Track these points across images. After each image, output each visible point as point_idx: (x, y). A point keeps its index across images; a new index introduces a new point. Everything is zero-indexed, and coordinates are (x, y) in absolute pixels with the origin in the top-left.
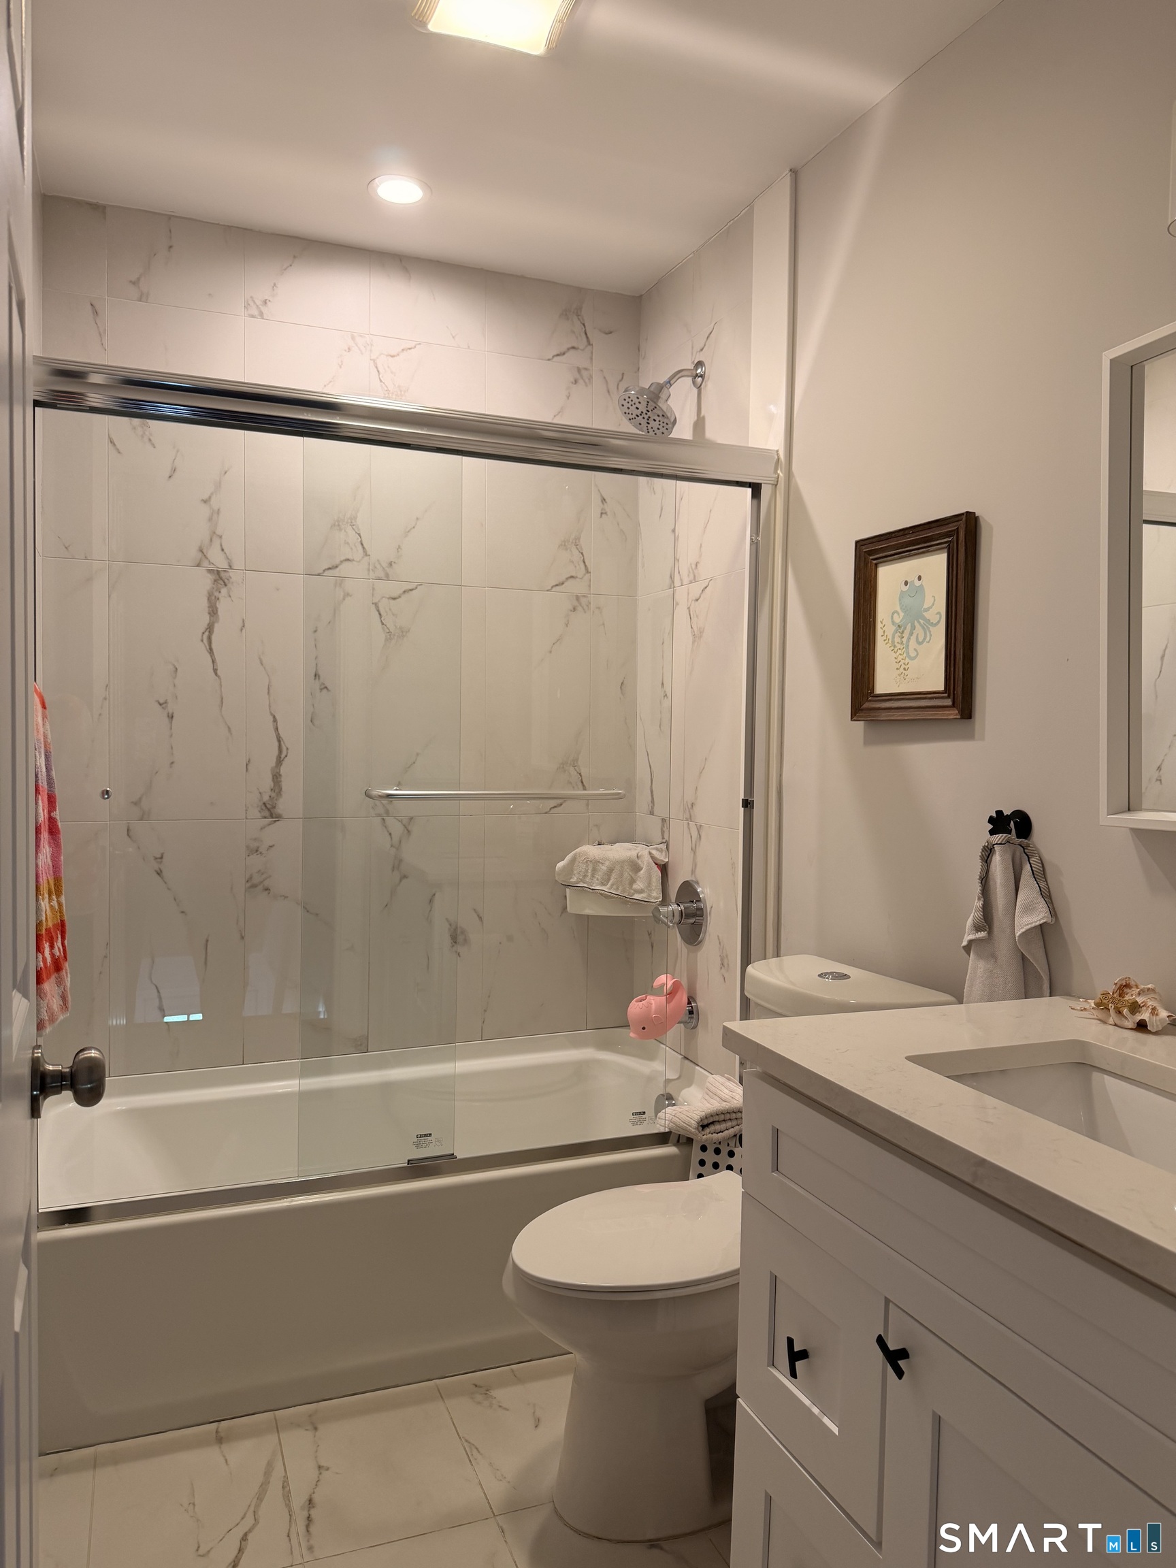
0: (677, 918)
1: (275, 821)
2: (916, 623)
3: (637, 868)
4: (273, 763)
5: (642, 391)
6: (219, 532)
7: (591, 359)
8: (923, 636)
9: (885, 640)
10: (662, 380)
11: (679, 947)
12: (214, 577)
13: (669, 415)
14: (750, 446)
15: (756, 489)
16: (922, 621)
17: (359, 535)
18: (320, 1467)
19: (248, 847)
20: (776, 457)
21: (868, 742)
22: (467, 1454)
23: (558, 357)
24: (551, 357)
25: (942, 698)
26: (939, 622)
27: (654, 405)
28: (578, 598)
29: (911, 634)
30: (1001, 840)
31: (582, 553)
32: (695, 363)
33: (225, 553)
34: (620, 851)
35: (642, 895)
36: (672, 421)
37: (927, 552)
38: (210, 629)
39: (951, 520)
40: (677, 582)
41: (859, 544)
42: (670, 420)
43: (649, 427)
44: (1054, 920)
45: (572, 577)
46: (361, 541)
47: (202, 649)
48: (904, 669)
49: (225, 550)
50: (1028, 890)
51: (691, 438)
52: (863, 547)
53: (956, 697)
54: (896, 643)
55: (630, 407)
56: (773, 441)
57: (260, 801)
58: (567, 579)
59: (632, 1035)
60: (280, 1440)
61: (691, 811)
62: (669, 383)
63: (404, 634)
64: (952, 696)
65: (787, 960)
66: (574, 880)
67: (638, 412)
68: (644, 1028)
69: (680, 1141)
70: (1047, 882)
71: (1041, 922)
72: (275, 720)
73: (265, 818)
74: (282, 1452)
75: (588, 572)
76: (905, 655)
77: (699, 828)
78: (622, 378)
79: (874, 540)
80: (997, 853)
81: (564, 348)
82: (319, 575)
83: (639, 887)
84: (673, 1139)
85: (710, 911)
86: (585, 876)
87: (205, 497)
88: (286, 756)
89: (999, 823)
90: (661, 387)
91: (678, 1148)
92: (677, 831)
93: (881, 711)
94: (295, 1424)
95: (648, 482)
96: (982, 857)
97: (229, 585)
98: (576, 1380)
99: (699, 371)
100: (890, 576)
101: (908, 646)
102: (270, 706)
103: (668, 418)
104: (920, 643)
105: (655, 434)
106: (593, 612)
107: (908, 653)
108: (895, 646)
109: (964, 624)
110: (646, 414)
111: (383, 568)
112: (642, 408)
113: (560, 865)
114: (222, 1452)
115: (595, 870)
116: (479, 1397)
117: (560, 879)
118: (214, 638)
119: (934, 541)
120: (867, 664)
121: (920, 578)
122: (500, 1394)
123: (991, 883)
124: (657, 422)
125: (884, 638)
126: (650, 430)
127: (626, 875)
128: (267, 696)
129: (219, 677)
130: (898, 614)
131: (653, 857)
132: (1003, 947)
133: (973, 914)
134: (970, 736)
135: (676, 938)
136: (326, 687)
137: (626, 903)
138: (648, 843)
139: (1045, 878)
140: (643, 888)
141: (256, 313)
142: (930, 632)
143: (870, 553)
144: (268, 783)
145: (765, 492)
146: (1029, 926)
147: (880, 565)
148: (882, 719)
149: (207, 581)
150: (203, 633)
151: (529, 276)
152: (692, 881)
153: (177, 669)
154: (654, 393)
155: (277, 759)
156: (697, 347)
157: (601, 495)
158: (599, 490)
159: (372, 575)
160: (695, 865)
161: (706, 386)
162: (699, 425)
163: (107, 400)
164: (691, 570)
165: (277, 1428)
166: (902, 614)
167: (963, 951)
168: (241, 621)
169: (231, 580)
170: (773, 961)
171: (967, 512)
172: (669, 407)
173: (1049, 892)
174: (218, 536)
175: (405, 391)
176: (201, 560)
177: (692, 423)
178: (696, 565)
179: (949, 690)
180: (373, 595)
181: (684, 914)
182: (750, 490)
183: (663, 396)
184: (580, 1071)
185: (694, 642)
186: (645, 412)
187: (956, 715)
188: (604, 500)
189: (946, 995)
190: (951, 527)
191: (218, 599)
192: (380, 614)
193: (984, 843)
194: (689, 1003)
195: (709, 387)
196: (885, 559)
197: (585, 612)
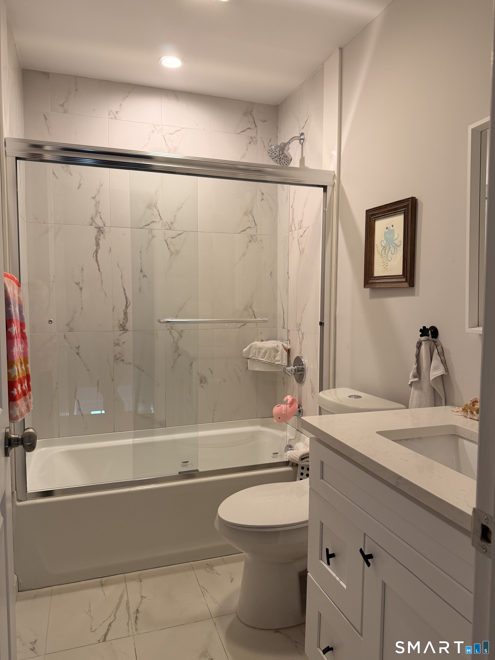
0: (293, 372)
1: (125, 332)
2: (391, 246)
3: (277, 351)
4: (124, 307)
5: (277, 147)
6: (99, 211)
7: (257, 133)
8: (394, 251)
9: (378, 253)
10: (286, 141)
11: (295, 384)
12: (98, 230)
13: (289, 156)
14: (323, 169)
15: (325, 188)
16: (393, 245)
17: (158, 211)
18: (142, 597)
19: (114, 343)
20: (334, 174)
21: (371, 297)
22: (202, 593)
23: (243, 133)
24: (239, 132)
25: (402, 278)
26: (400, 245)
27: (282, 152)
28: (252, 236)
29: (389, 250)
30: (425, 339)
31: (253, 217)
32: (300, 134)
33: (102, 220)
34: (270, 344)
35: (279, 362)
36: (290, 159)
37: (396, 214)
38: (97, 252)
39: (405, 201)
40: (293, 229)
41: (368, 211)
42: (289, 159)
43: (281, 162)
44: (447, 373)
45: (249, 227)
46: (159, 213)
47: (93, 260)
48: (386, 265)
49: (102, 219)
50: (436, 360)
51: (299, 167)
52: (369, 213)
53: (407, 278)
54: (383, 254)
55: (272, 153)
56: (332, 167)
57: (119, 323)
58: (247, 228)
59: (275, 421)
60: (126, 586)
61: (299, 327)
62: (289, 143)
63: (178, 253)
64: (405, 277)
65: (338, 390)
66: (251, 356)
67: (276, 156)
68: (279, 418)
69: (293, 465)
70: (444, 357)
71: (441, 374)
72: (124, 290)
73: (121, 331)
74: (127, 590)
75: (256, 225)
76: (386, 259)
77: (303, 334)
78: (270, 141)
79: (373, 210)
80: (423, 344)
81: (245, 128)
82: (141, 228)
83: (278, 359)
84: (290, 464)
85: (307, 369)
86: (255, 355)
87: (93, 196)
88: (129, 305)
89: (424, 332)
90: (285, 145)
91: (292, 468)
92: (294, 336)
93: (377, 284)
94: (133, 579)
95: (282, 186)
96: (417, 346)
97: (104, 233)
98: (246, 563)
99: (302, 137)
100: (380, 225)
101: (387, 256)
102: (122, 284)
103: (288, 157)
104: (393, 254)
105: (283, 165)
106: (259, 242)
107: (388, 259)
108: (382, 256)
109: (410, 246)
110: (279, 156)
111: (169, 225)
112: (277, 154)
113: (245, 350)
114: (103, 590)
115: (259, 352)
116: (208, 569)
117: (245, 356)
118: (98, 256)
119: (398, 210)
120: (371, 263)
121: (392, 226)
122: (216, 568)
123: (421, 357)
124: (284, 160)
125: (378, 252)
126: (281, 163)
127: (272, 354)
128: (121, 280)
129: (101, 272)
130: (384, 242)
131: (283, 346)
132: (425, 385)
133: (413, 371)
134: (413, 294)
135: (293, 380)
136: (145, 276)
137: (272, 366)
138: (282, 340)
139: (444, 355)
140: (279, 359)
141: (113, 116)
142: (397, 249)
143: (372, 215)
144: (122, 316)
145: (329, 189)
146: (436, 376)
147: (376, 220)
148: (377, 287)
149: (95, 232)
150: (94, 254)
151: (229, 98)
152: (300, 356)
153: (83, 269)
154: (282, 147)
155: (125, 306)
156: (301, 127)
157: (262, 192)
158: (261, 190)
159: (164, 228)
160: (301, 350)
161: (305, 143)
162: (302, 160)
163: (53, 157)
164: (299, 223)
165: (125, 580)
166: (385, 242)
167: (409, 386)
168: (110, 248)
169: (105, 231)
170: (332, 390)
171: (412, 197)
172: (289, 153)
173: (445, 361)
174: (99, 212)
175: (177, 149)
176: (92, 223)
177: (299, 160)
178: (301, 222)
179: (404, 274)
180: (164, 236)
181: (296, 370)
182: (322, 188)
183: (286, 148)
184: (253, 435)
185: (300, 255)
186: (278, 155)
187: (407, 285)
188: (263, 194)
189: (403, 405)
190: (405, 204)
191: (100, 239)
192: (168, 245)
193: (418, 340)
194: (299, 407)
195: (306, 144)
196: (378, 218)
197: (255, 242)
